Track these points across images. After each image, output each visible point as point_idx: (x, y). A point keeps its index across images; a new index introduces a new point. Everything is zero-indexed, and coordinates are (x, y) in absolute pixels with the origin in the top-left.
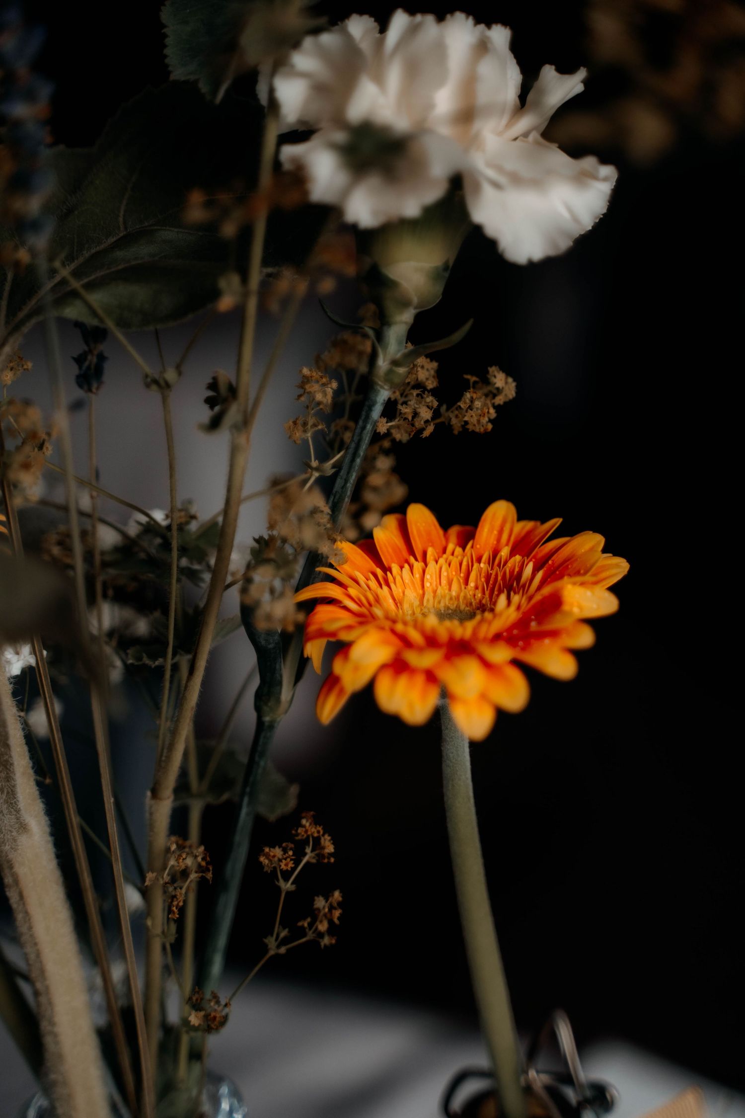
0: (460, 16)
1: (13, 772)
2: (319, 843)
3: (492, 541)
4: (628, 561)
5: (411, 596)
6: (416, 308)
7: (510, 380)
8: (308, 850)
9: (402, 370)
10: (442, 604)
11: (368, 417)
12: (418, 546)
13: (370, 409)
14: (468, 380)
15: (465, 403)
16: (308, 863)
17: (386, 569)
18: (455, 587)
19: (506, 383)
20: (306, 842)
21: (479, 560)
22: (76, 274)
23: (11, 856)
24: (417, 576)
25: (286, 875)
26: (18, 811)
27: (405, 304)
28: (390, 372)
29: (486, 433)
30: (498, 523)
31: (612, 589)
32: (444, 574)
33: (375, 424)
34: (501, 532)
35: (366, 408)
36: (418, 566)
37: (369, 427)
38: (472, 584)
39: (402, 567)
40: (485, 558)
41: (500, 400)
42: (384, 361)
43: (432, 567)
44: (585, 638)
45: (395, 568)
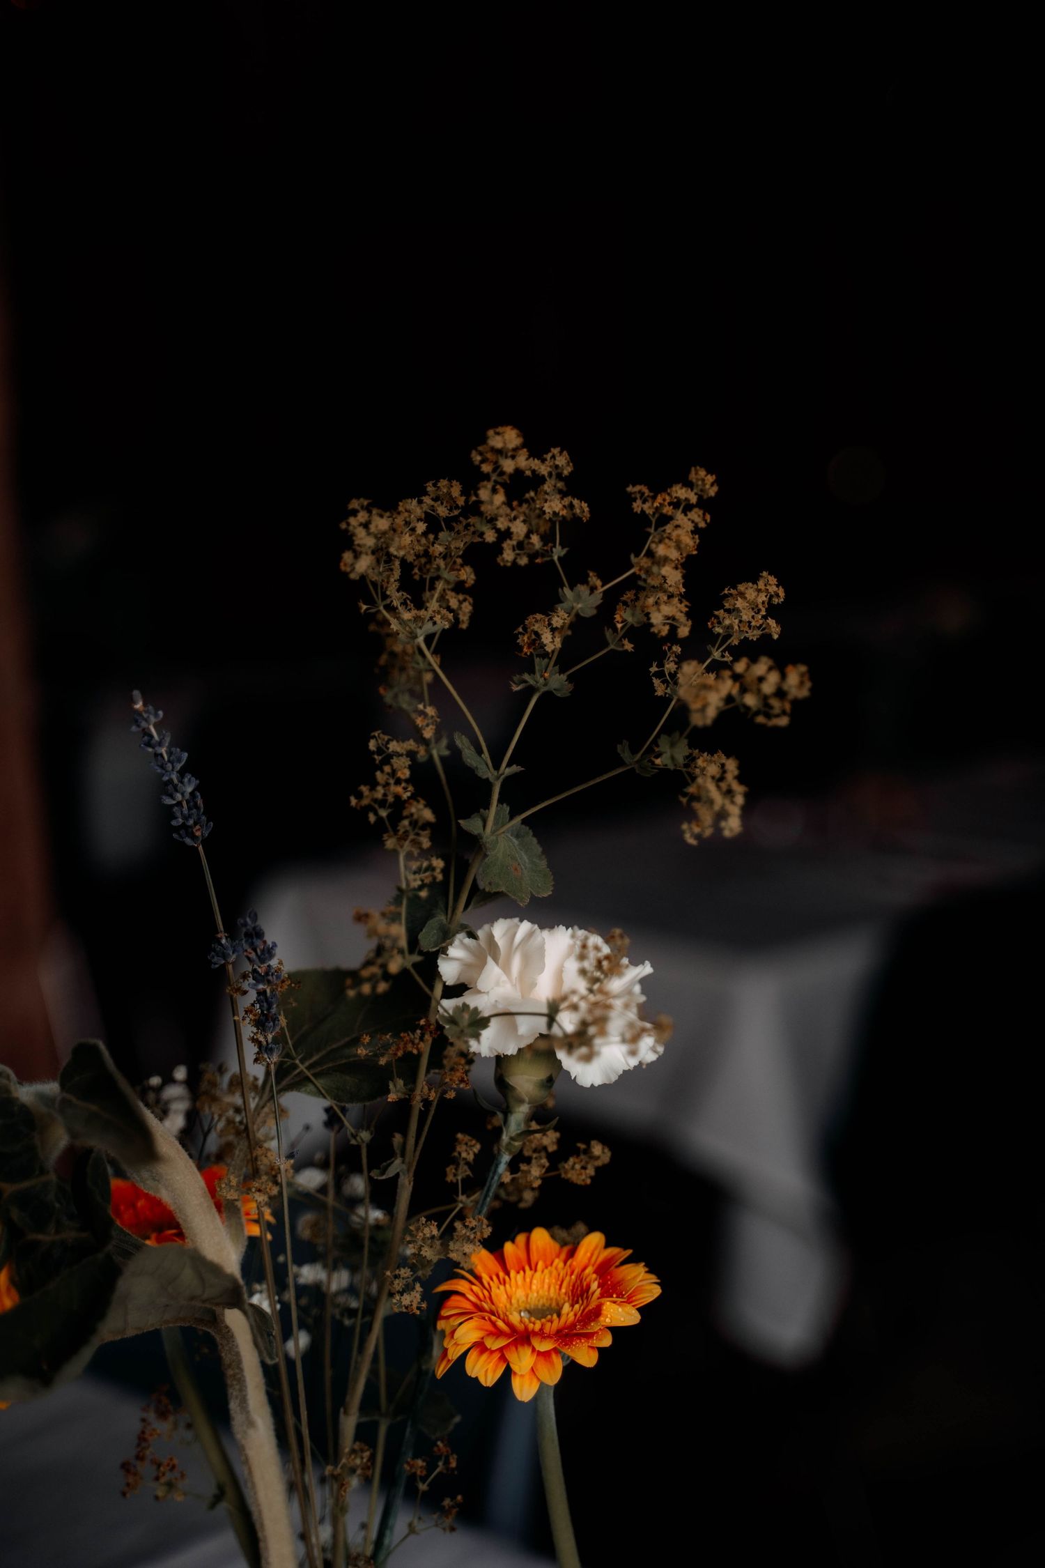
0: (561, 926)
1: (246, 1387)
2: (449, 1460)
3: (585, 1261)
4: (662, 1288)
5: (520, 1294)
6: (529, 1103)
7: (606, 1150)
8: (440, 1464)
9: (517, 1144)
10: (541, 1302)
11: (495, 1172)
12: (534, 1257)
13: (497, 1166)
14: (579, 1148)
15: (569, 1165)
16: (440, 1473)
17: (508, 1273)
18: (552, 1290)
19: (603, 1152)
20: (439, 1458)
21: (572, 1273)
22: (308, 1068)
23: (243, 1442)
24: (528, 1280)
25: (424, 1479)
26: (248, 1412)
27: (521, 1101)
28: (509, 1144)
29: (586, 1186)
30: (592, 1248)
31: (639, 1310)
32: (547, 1281)
33: (500, 1176)
34: (592, 1255)
35: (494, 1165)
36: (528, 1272)
37: (496, 1178)
38: (563, 1290)
39: (518, 1272)
40: (575, 1273)
41: (599, 1163)
42: (506, 1136)
43: (538, 1274)
44: (607, 1341)
45: (513, 1273)
